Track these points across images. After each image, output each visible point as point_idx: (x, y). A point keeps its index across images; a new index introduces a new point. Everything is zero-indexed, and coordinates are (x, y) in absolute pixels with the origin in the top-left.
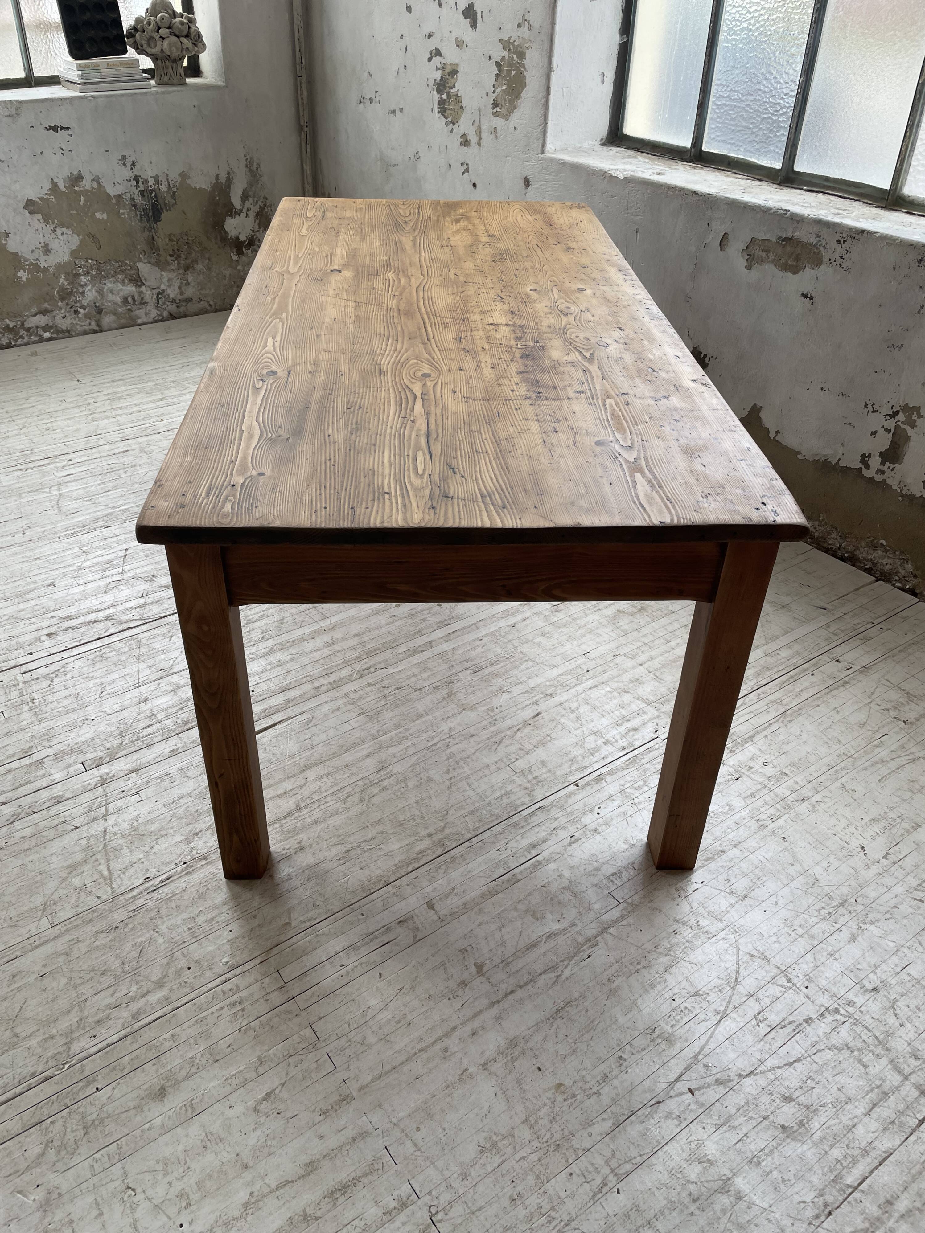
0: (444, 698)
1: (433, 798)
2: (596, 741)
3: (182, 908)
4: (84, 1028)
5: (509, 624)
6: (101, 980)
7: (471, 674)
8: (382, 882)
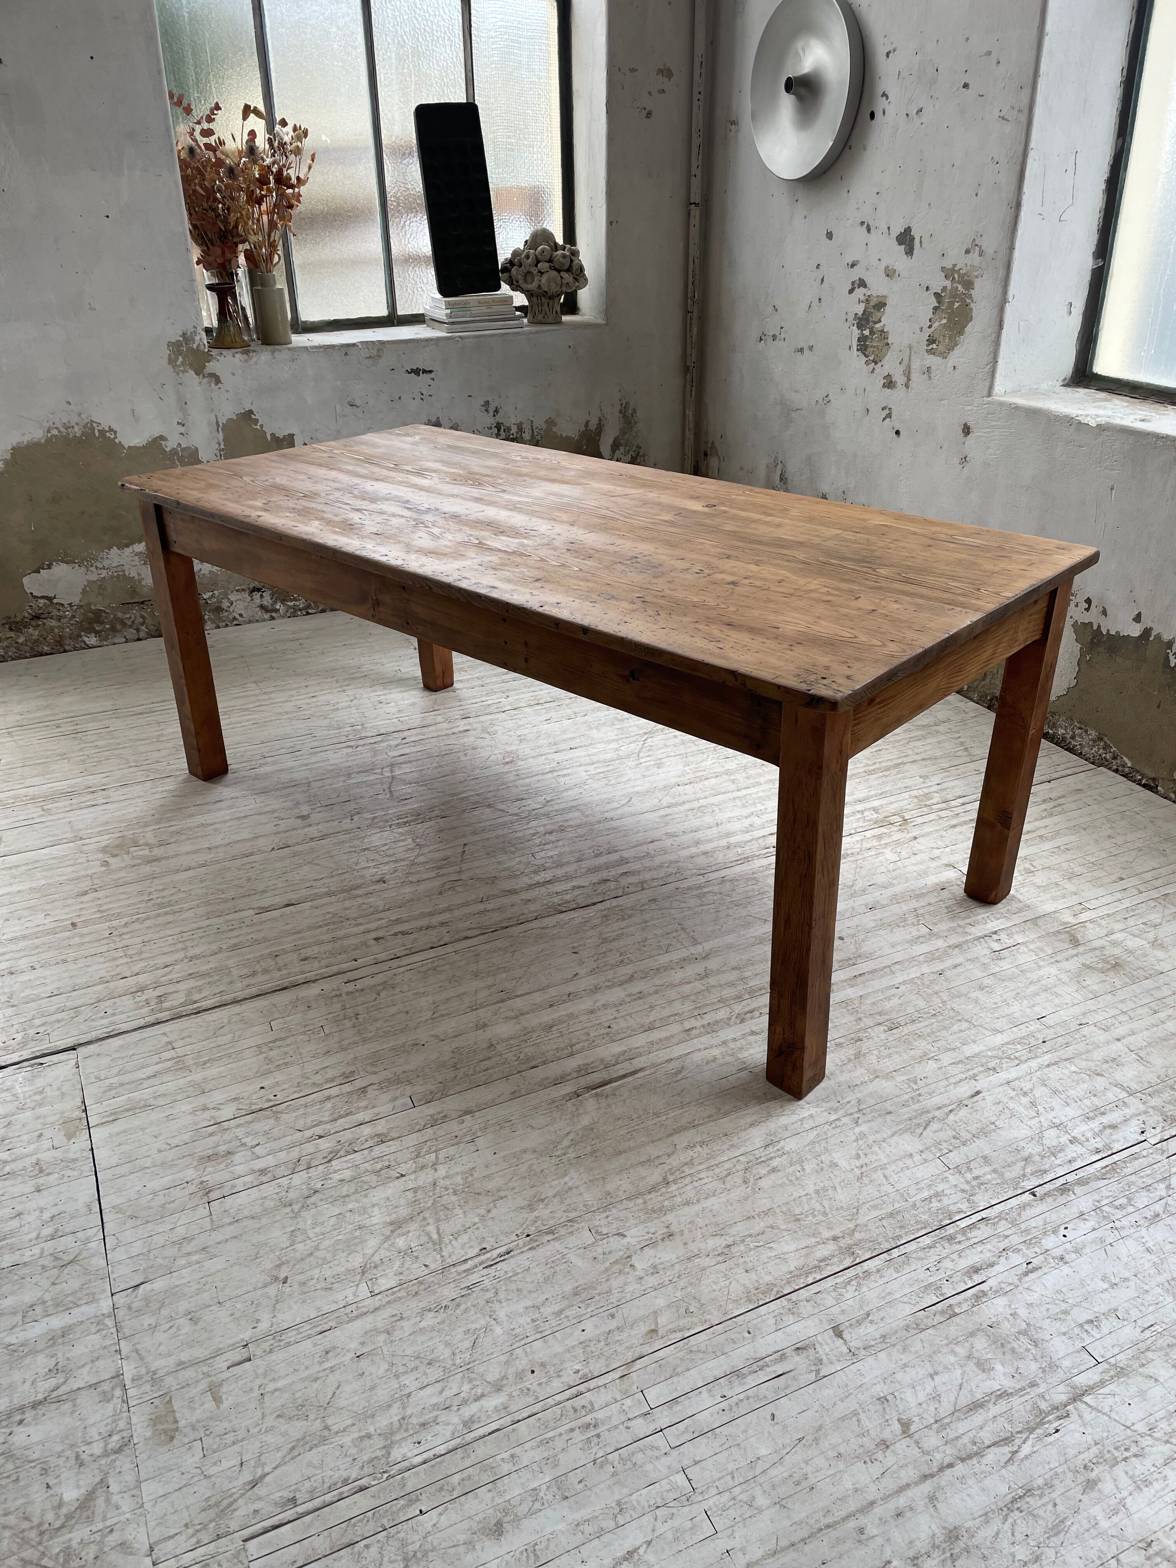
0: (850, 1060)
1: (839, 1190)
2: (1058, 1137)
3: (525, 1293)
4: (407, 1430)
5: (934, 970)
6: (428, 1371)
7: (885, 1031)
8: (774, 1292)
